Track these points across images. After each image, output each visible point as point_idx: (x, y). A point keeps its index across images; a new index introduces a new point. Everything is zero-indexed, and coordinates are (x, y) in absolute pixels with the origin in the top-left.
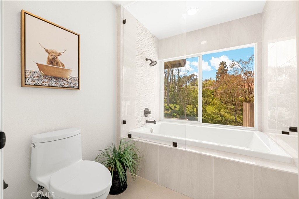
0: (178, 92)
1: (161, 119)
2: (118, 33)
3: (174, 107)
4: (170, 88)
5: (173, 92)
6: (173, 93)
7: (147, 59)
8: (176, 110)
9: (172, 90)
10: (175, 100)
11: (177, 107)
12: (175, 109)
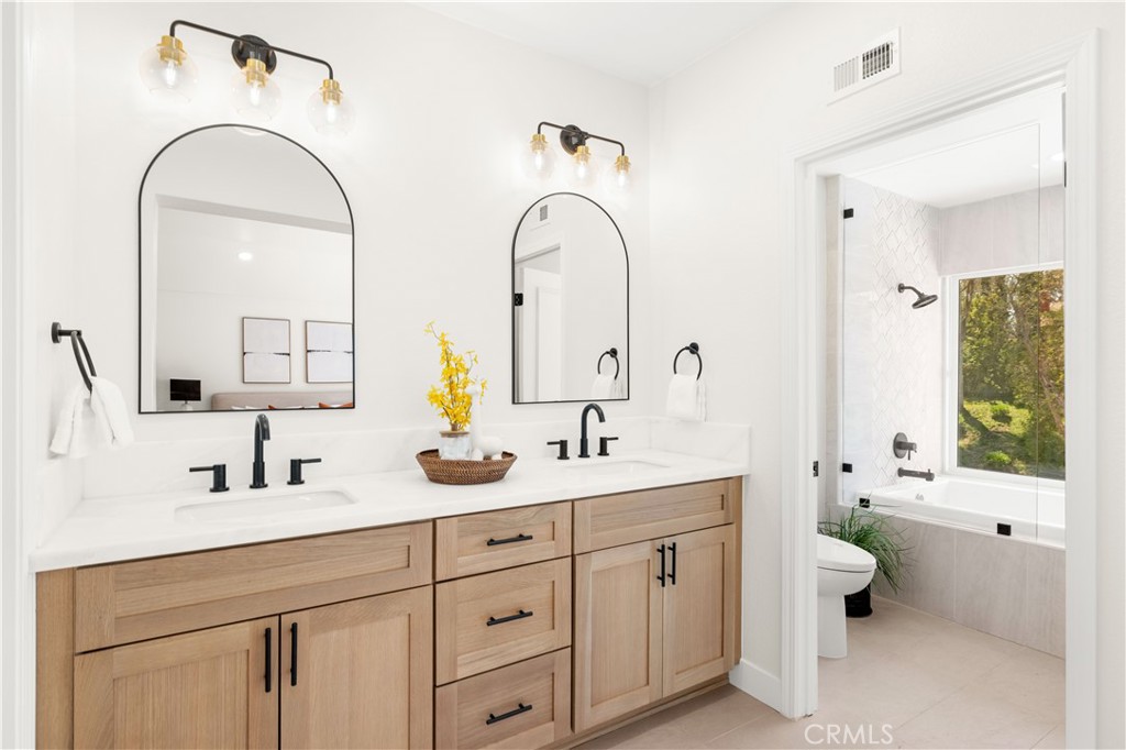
0: (1020, 336)
1: (947, 469)
2: (830, 244)
3: (995, 418)
4: (972, 314)
5: (991, 334)
6: (986, 341)
7: (901, 288)
8: (1010, 436)
9: (981, 327)
10: (1002, 379)
11: (1014, 421)
12: (1001, 429)
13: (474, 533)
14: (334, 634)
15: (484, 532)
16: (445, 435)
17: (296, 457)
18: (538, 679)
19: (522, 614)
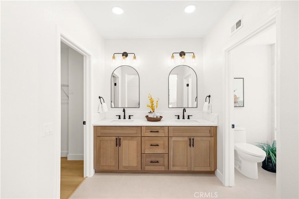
13: (148, 129)
14: (126, 141)
15: (150, 130)
16: (149, 113)
17: (130, 115)
18: (161, 158)
19: (157, 145)
